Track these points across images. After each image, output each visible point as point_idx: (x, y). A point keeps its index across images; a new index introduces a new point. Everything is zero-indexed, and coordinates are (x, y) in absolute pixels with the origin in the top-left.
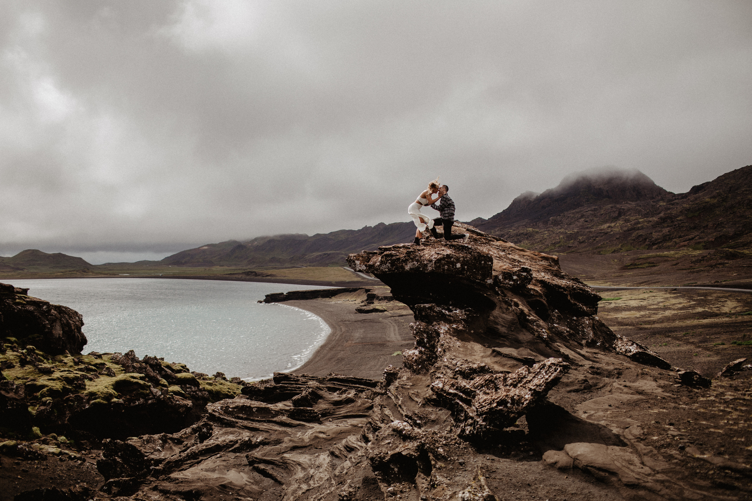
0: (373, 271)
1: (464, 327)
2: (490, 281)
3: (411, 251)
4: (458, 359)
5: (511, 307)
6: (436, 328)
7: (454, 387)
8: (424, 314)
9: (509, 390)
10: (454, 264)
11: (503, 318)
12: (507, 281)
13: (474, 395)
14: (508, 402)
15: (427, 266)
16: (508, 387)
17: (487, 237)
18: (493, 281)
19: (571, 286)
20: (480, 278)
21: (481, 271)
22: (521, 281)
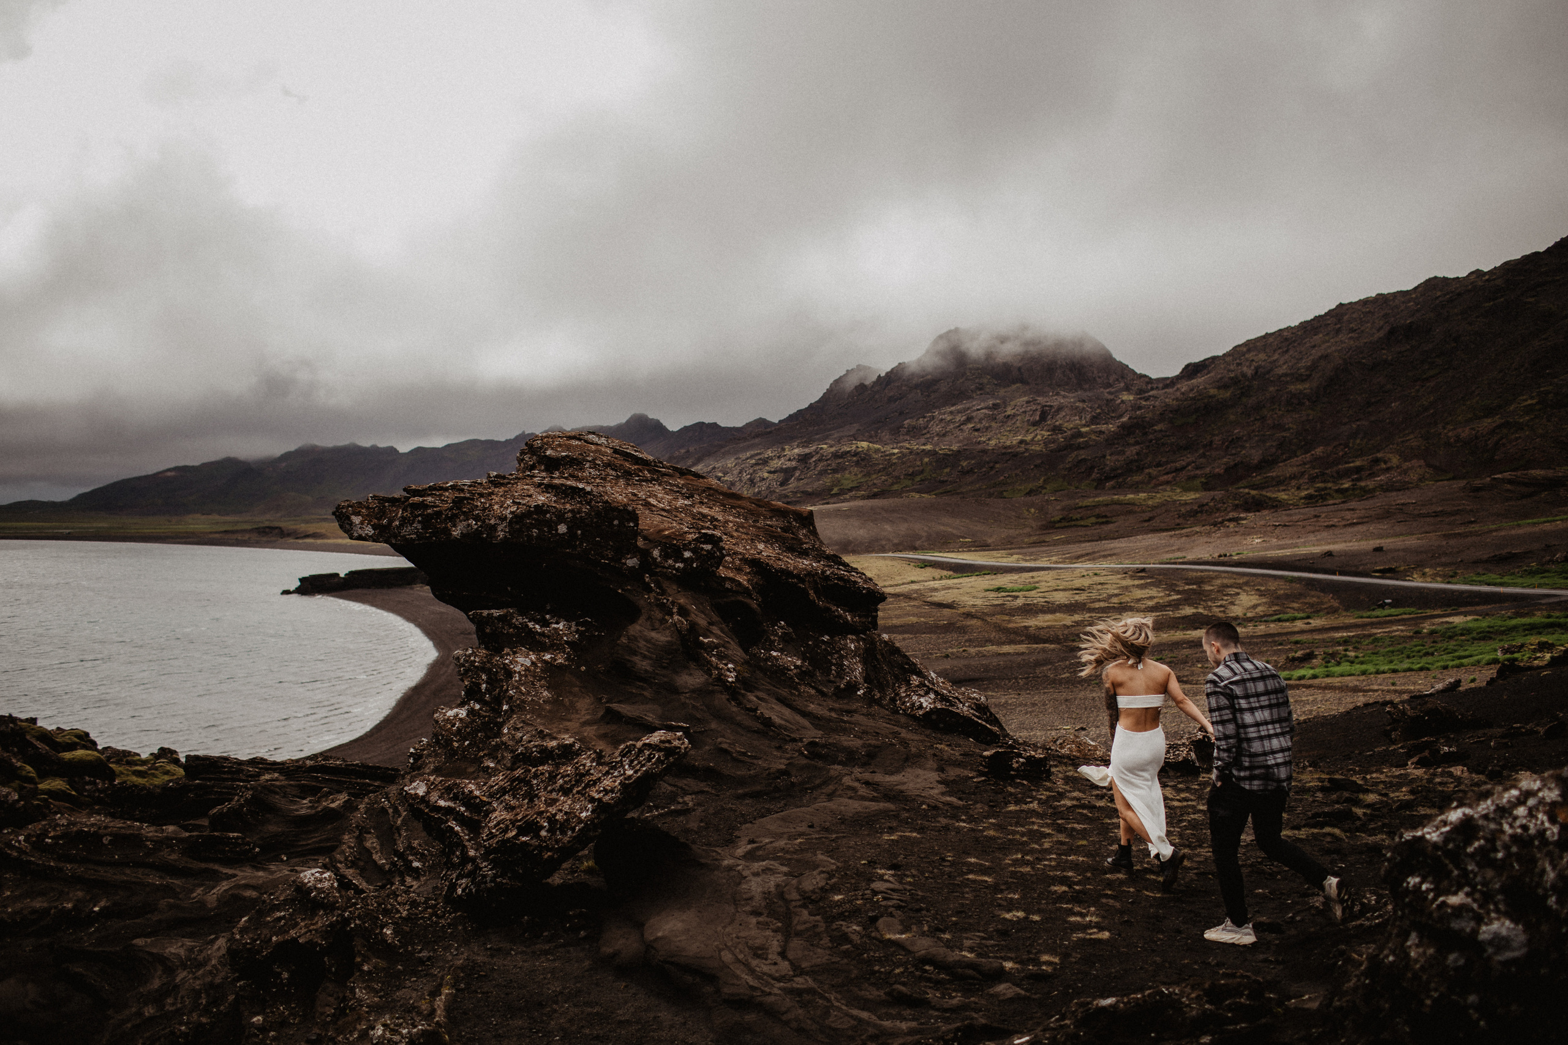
0: (389, 538)
1: (567, 659)
2: (632, 562)
3: (465, 498)
4: (529, 729)
5: (672, 617)
6: (507, 661)
7: (449, 794)
8: (488, 631)
9: (555, 801)
10: (552, 525)
11: (648, 641)
12: (670, 562)
13: (487, 810)
14: (543, 827)
15: (496, 530)
16: (554, 795)
17: (657, 466)
18: (639, 563)
19: (819, 572)
20: (612, 555)
21: (612, 542)
22: (700, 562)
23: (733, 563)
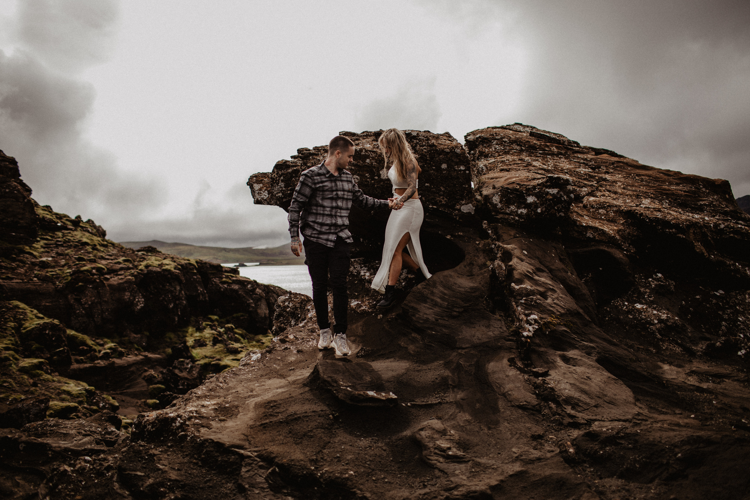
2: (467, 208)
3: (311, 154)
5: (494, 263)
12: (513, 208)
18: (474, 208)
19: (712, 225)
20: (445, 201)
21: (443, 187)
22: (545, 207)
23: (606, 215)
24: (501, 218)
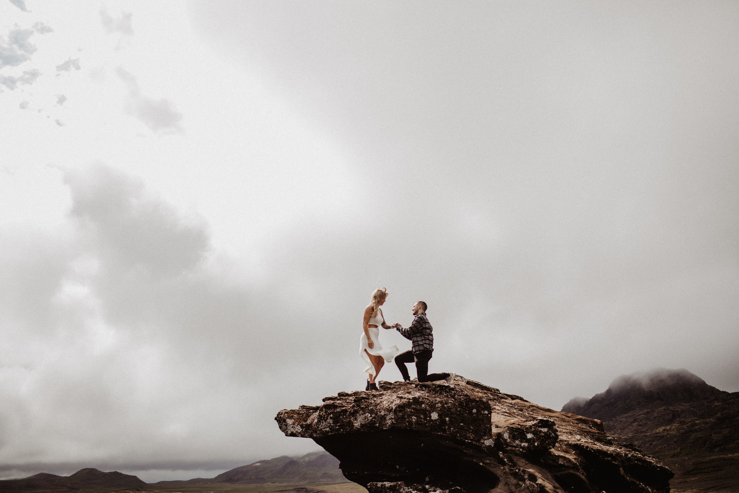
0: (312, 433)
2: (488, 442)
3: (363, 398)
5: (525, 483)
10: (426, 413)
12: (517, 442)
15: (385, 419)
17: (496, 393)
18: (494, 442)
19: (623, 455)
20: (473, 437)
21: (473, 426)
22: (540, 442)
23: (561, 447)
24: (510, 450)
